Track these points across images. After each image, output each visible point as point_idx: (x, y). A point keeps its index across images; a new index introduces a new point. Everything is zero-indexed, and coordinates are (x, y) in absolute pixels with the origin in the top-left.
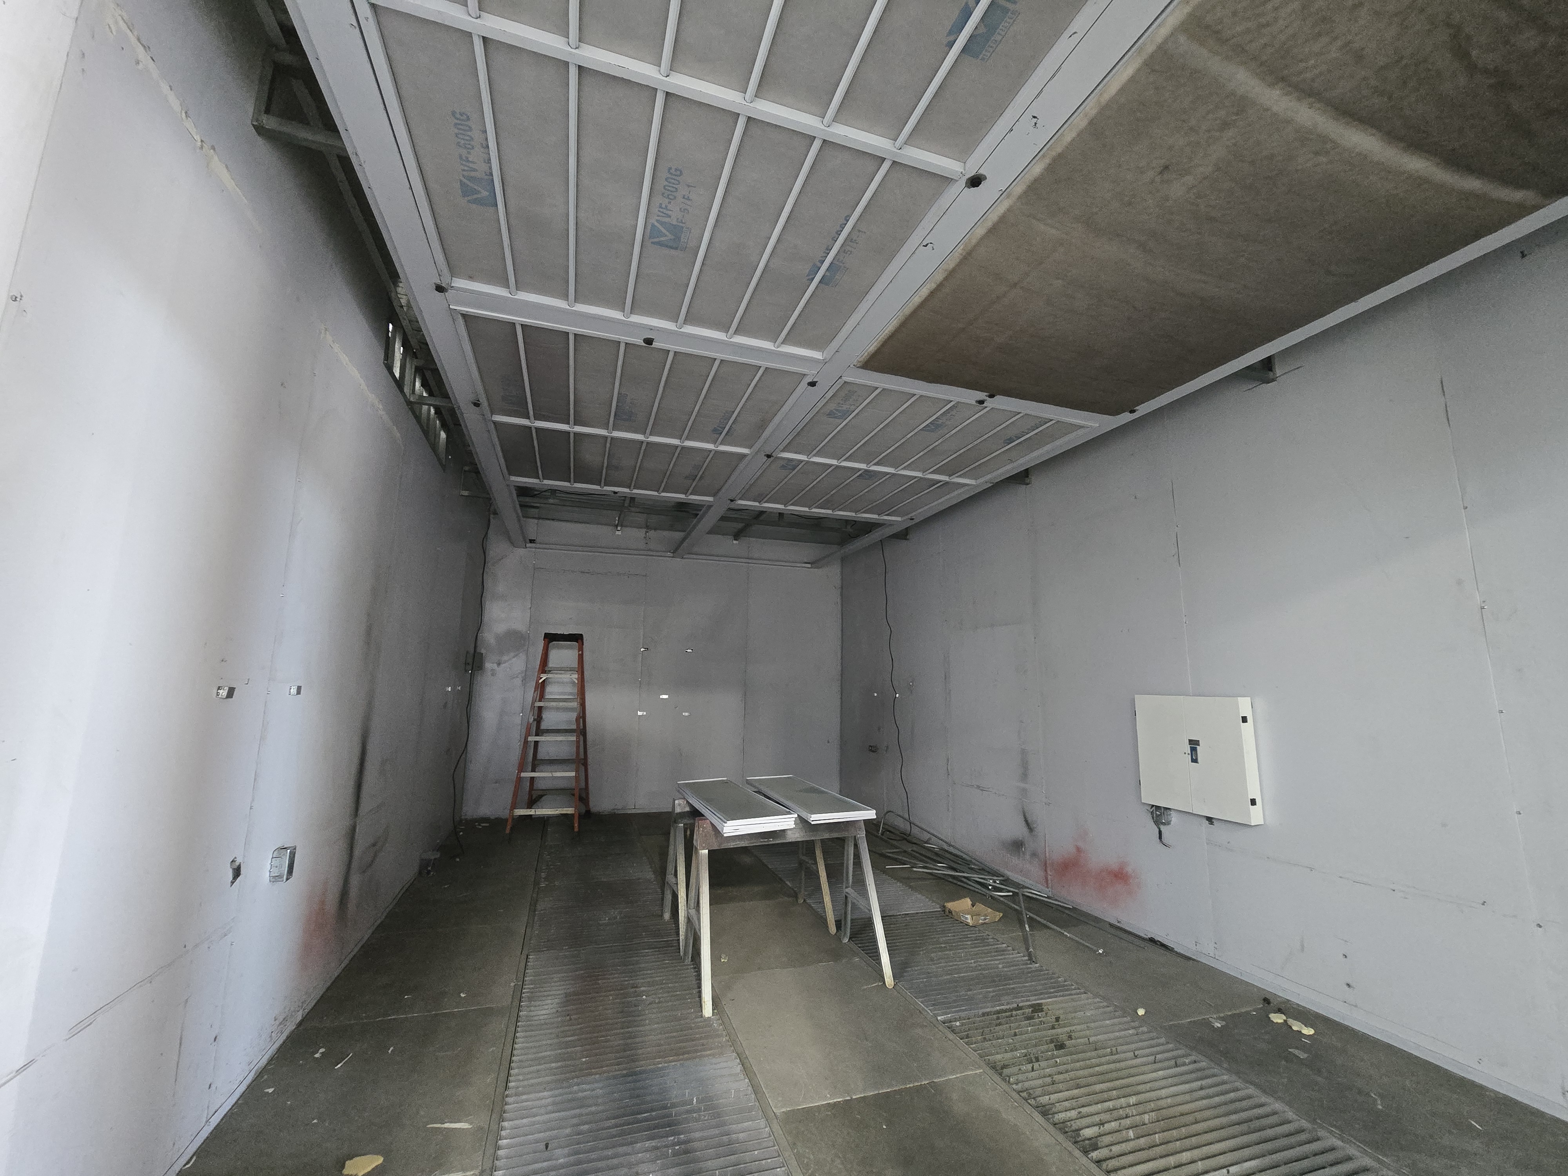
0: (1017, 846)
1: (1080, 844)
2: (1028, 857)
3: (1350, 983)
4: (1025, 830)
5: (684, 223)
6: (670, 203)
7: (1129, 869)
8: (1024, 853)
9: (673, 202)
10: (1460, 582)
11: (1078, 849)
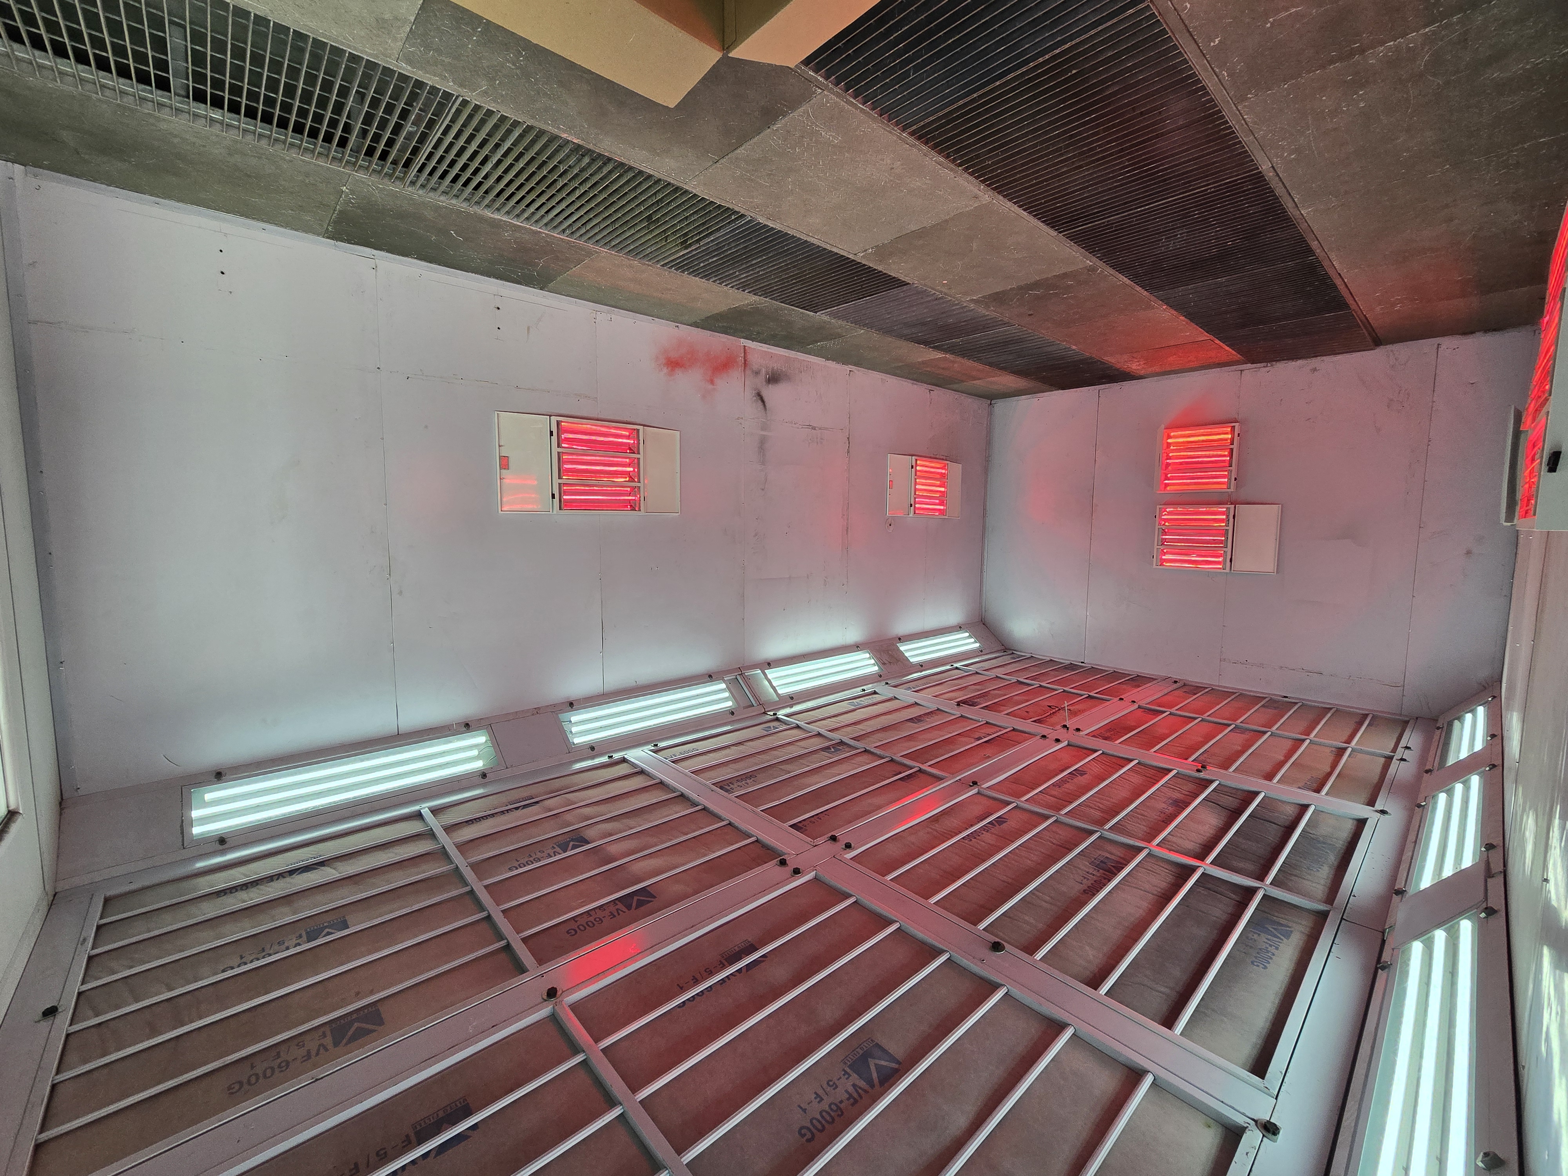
0: (774, 378)
1: (710, 387)
2: (764, 370)
3: (497, 311)
4: (764, 394)
5: (844, 1070)
6: (841, 1102)
7: (665, 370)
8: (767, 373)
9: (837, 1102)
10: (400, 593)
11: (712, 382)
